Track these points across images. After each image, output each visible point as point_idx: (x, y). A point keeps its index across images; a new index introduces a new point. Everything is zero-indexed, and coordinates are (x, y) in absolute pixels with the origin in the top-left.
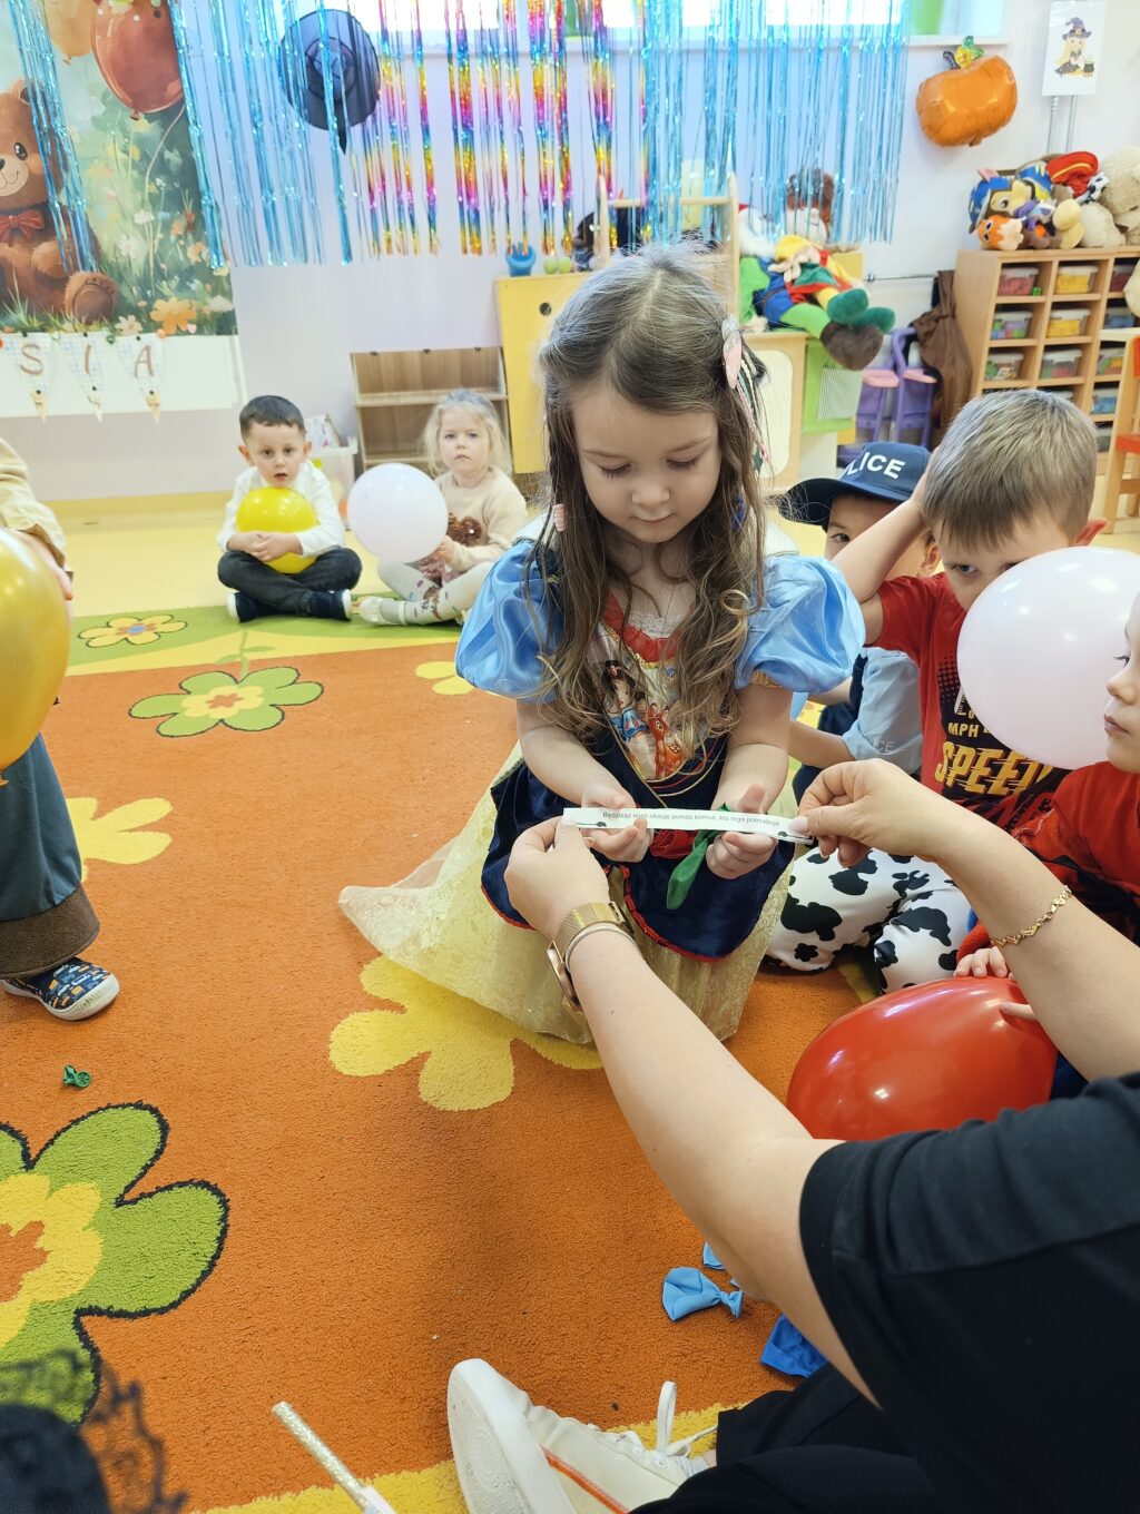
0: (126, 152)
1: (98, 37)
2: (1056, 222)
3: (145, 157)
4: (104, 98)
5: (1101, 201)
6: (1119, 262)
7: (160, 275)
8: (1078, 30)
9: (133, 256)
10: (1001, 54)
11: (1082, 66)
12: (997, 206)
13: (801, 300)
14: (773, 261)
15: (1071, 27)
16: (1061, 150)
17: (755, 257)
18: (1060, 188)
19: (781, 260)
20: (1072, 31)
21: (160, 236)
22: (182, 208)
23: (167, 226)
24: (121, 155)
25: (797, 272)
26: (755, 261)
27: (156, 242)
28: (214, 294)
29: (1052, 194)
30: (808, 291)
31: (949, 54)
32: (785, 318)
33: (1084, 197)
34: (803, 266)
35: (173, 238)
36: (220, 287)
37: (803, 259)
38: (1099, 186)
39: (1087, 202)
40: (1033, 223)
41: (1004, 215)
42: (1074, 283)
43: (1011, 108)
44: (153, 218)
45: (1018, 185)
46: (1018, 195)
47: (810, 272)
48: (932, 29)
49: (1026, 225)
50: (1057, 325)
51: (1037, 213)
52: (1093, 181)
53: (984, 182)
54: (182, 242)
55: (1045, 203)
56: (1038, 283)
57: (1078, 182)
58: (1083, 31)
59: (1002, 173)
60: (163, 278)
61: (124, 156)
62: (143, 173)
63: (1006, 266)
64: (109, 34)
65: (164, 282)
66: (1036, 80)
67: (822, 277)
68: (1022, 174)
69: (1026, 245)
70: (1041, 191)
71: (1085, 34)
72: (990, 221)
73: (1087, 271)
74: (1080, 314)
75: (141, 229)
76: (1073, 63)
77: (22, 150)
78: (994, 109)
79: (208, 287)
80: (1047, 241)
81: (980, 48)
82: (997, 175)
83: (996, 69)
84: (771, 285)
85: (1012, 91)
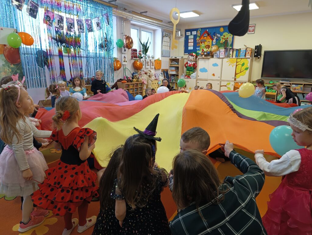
0: (9, 70)
3: (13, 71)
4: (5, 61)
63: (126, 85)
64: (7, 51)
83: (118, 61)
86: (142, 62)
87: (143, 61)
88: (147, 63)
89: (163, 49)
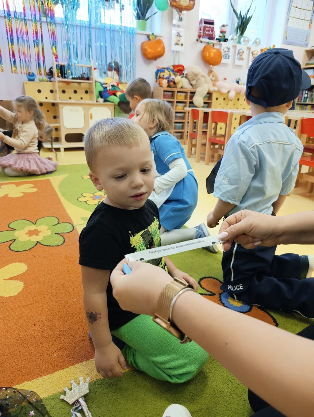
2: (176, 81)
5: (186, 77)
6: (191, 93)
8: (179, 35)
10: (161, 38)
11: (180, 44)
12: (162, 76)
13: (112, 95)
14: (104, 84)
15: (177, 34)
16: (177, 64)
17: (99, 82)
18: (176, 73)
19: (106, 84)
20: (178, 35)
25: (111, 87)
26: (99, 84)
29: (174, 74)
30: (114, 92)
31: (148, 36)
32: (108, 99)
33: (182, 76)
34: (112, 86)
37: (112, 84)
38: (185, 73)
39: (183, 77)
40: (170, 81)
41: (163, 78)
42: (181, 97)
43: (164, 52)
45: (166, 71)
46: (166, 74)
47: (114, 88)
48: (144, 29)
49: (168, 82)
50: (178, 107)
51: (171, 78)
52: (184, 72)
53: (158, 70)
55: (173, 76)
56: (173, 96)
57: (180, 72)
58: (180, 35)
59: (162, 68)
63: (164, 91)
66: (170, 46)
67: (117, 89)
68: (167, 69)
69: (169, 86)
70: (171, 73)
71: (180, 36)
72: (160, 80)
73: (183, 94)
74: (183, 104)
76: (178, 43)
78: (159, 52)
80: (173, 86)
81: (156, 36)
82: (161, 68)
83: (160, 42)
84: (104, 90)
85: (164, 48)
86: (226, 50)
87: (229, 49)
88: (239, 53)
89: (290, 25)
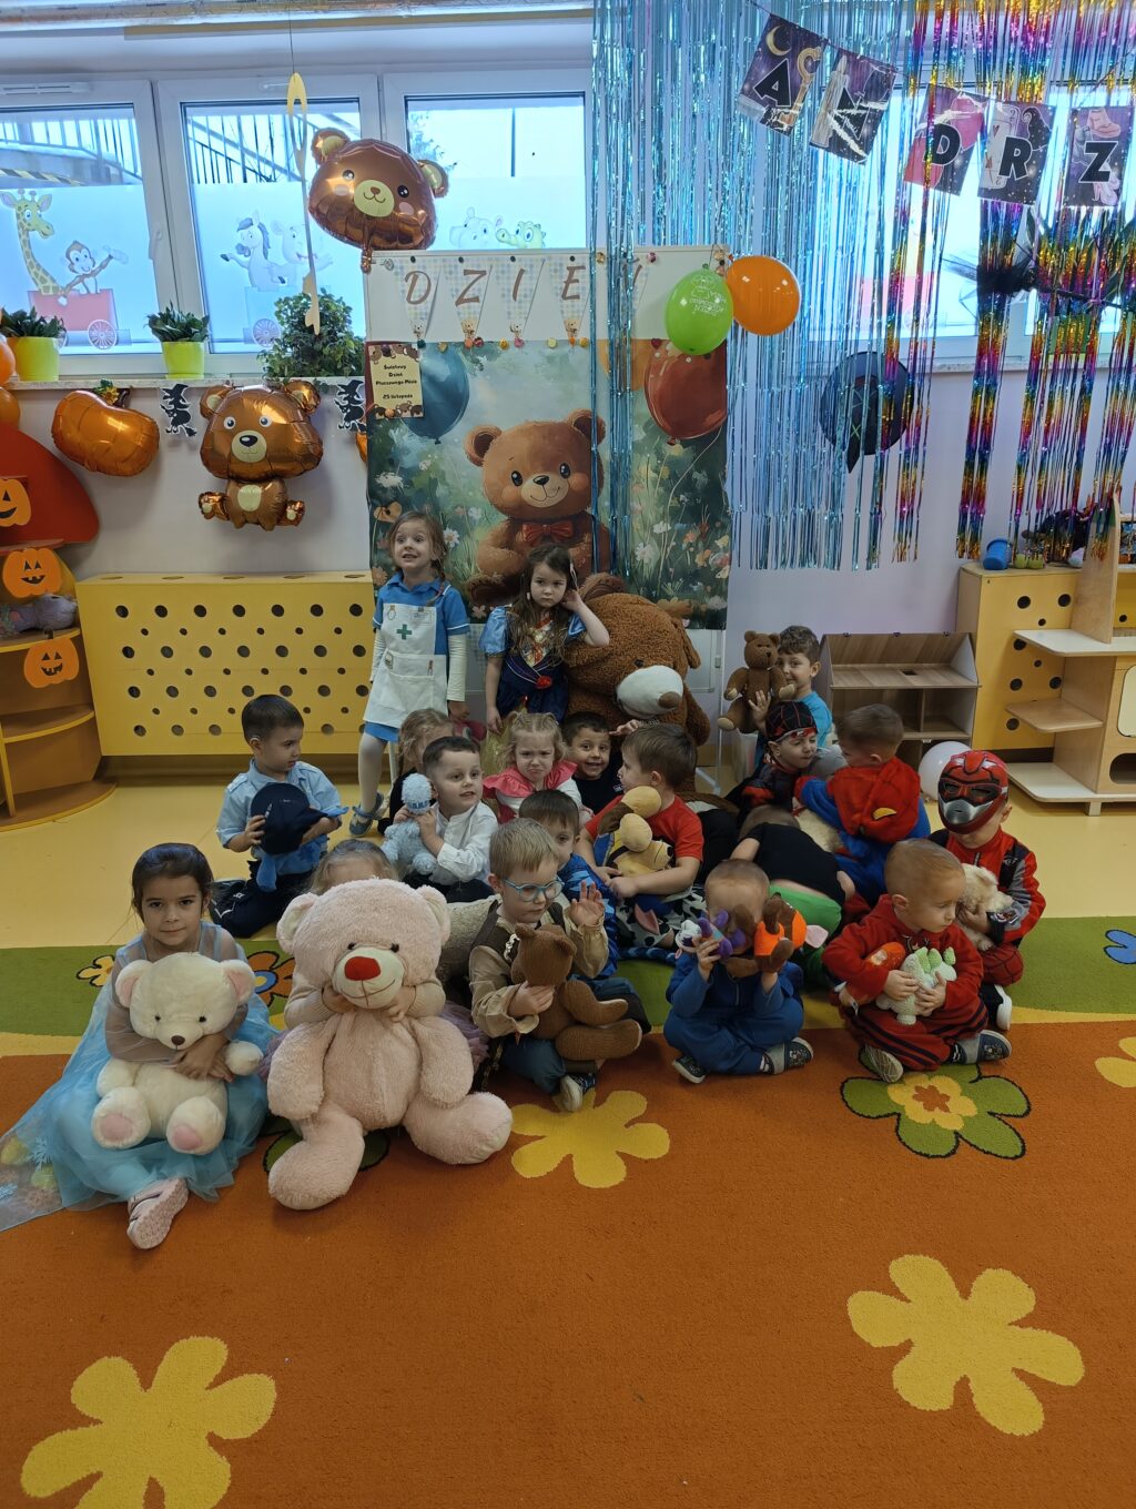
0: (657, 472)
1: (651, 376)
3: (673, 476)
4: (647, 427)
7: (667, 577)
9: (646, 561)
21: (673, 543)
22: (698, 520)
23: (680, 536)
24: (652, 474)
27: (669, 550)
28: (712, 594)
35: (684, 546)
36: (720, 588)
44: (669, 528)
54: (692, 549)
60: (669, 580)
61: (654, 475)
62: (668, 490)
64: (661, 373)
65: (669, 584)
75: (658, 538)
77: (567, 469)
79: (709, 588)
